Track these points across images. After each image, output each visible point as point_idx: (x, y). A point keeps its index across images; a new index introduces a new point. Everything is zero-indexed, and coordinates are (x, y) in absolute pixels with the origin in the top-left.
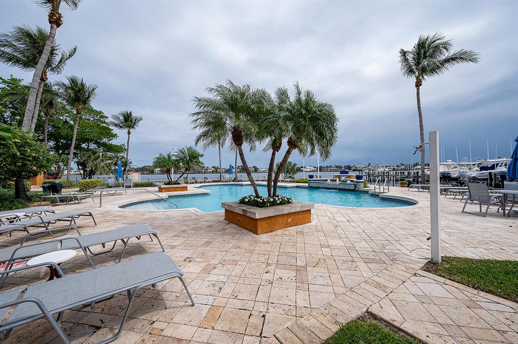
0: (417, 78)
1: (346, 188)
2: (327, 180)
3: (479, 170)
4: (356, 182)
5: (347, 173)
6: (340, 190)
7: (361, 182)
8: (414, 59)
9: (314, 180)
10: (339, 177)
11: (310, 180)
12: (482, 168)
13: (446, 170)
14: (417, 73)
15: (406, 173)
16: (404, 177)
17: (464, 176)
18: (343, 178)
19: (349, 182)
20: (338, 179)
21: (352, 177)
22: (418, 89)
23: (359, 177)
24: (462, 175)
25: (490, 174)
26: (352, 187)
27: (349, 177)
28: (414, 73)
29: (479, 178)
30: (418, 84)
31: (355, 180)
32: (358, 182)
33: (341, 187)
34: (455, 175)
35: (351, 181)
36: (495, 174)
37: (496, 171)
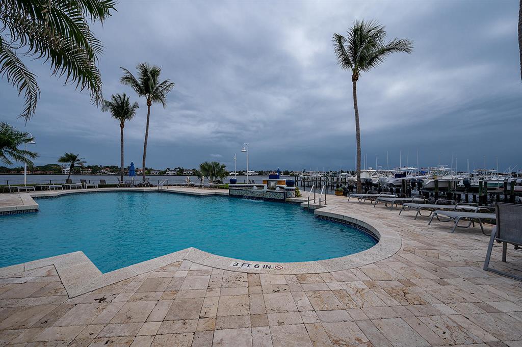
0: (354, 71)
1: (274, 197)
2: (253, 186)
3: (394, 177)
4: (286, 190)
5: (277, 177)
6: (267, 200)
7: (293, 190)
8: (351, 49)
9: (236, 186)
10: (268, 182)
11: (232, 186)
12: (397, 176)
13: (368, 177)
14: (354, 65)
15: (335, 179)
16: (333, 183)
17: (383, 183)
18: (272, 184)
19: (278, 188)
20: (266, 185)
21: (283, 183)
22: (355, 84)
23: (290, 184)
24: (381, 182)
25: (403, 180)
26: (281, 197)
27: (280, 182)
28: (351, 65)
29: (395, 184)
30: (355, 78)
31: (285, 186)
32: (288, 190)
33: (268, 196)
34: (375, 181)
35: (281, 188)
36: (406, 181)
37: (407, 178)
